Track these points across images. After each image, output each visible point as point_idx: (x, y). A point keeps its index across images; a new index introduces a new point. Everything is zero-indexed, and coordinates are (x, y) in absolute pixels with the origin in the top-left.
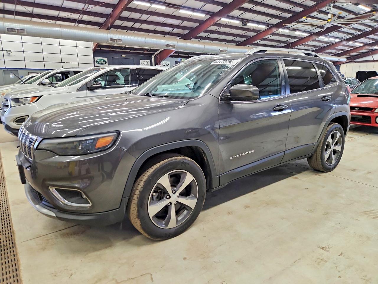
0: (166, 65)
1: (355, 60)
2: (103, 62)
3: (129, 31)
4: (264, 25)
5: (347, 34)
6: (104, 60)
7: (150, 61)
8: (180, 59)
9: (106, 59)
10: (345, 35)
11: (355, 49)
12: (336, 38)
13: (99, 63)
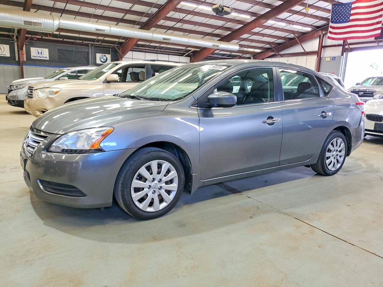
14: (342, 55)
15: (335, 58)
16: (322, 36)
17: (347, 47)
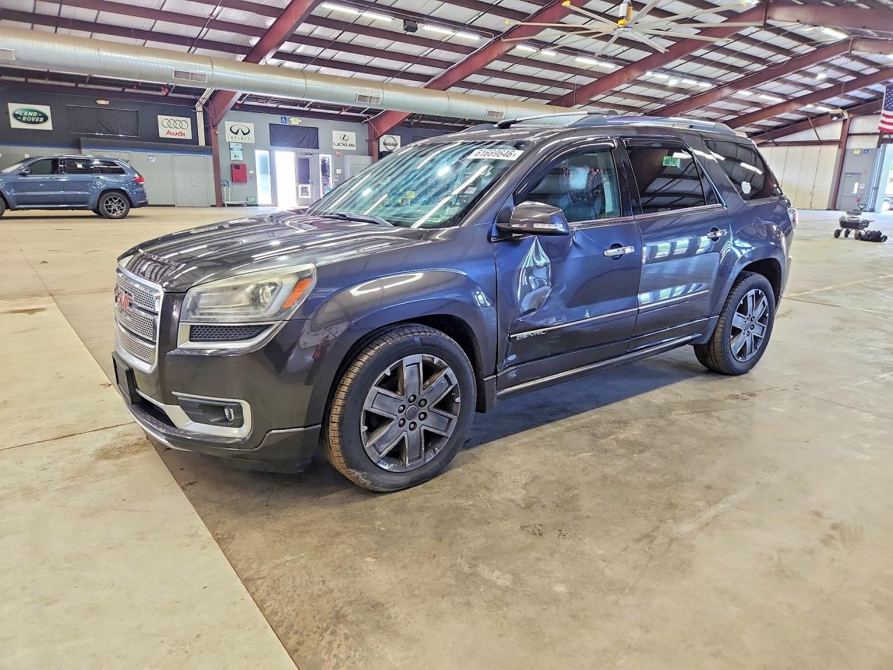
0: (240, 131)
1: (776, 140)
2: (40, 117)
3: (37, 26)
4: (477, 33)
5: (727, 69)
6: (41, 113)
7: (189, 120)
8: (285, 118)
9: (46, 110)
10: (722, 71)
11: (767, 110)
12: (701, 78)
13: (24, 119)
14: (879, 147)
15: (868, 150)
16: (848, 121)
17: (886, 136)
